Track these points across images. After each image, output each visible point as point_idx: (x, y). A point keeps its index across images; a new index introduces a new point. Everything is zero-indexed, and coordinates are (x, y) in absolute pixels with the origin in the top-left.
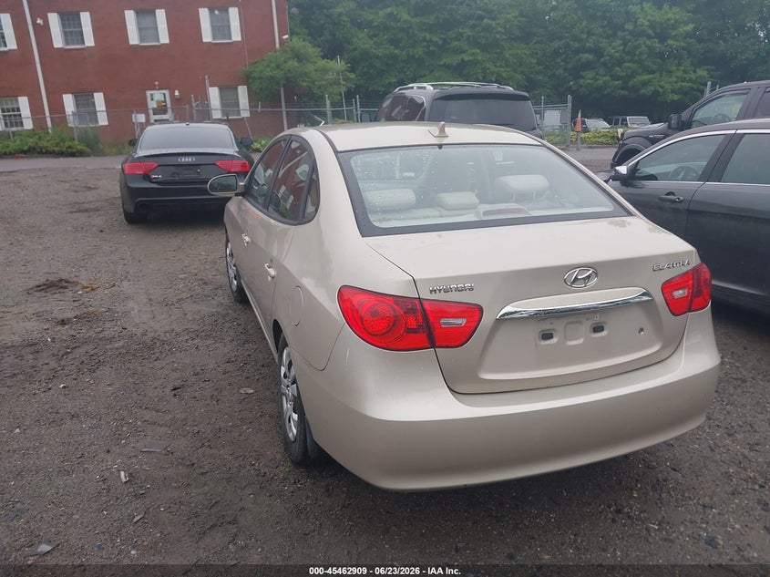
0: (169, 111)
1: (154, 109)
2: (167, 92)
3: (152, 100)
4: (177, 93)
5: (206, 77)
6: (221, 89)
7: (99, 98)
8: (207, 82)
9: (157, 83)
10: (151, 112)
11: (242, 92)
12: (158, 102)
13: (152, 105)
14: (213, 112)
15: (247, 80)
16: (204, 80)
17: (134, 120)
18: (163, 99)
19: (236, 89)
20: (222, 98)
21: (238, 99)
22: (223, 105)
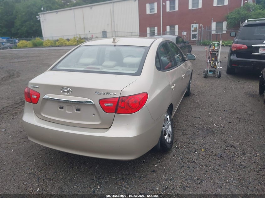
0: (198, 31)
1: (193, 30)
2: (198, 24)
3: (193, 27)
4: (201, 25)
5: (212, 19)
6: (217, 23)
7: (177, 27)
8: (212, 21)
9: (195, 22)
10: (192, 31)
11: (225, 24)
12: (194, 28)
13: (192, 29)
14: (213, 31)
15: (226, 19)
16: (211, 20)
17: (183, 34)
18: (196, 27)
19: (222, 23)
20: (217, 26)
21: (222, 26)
22: (216, 29)
